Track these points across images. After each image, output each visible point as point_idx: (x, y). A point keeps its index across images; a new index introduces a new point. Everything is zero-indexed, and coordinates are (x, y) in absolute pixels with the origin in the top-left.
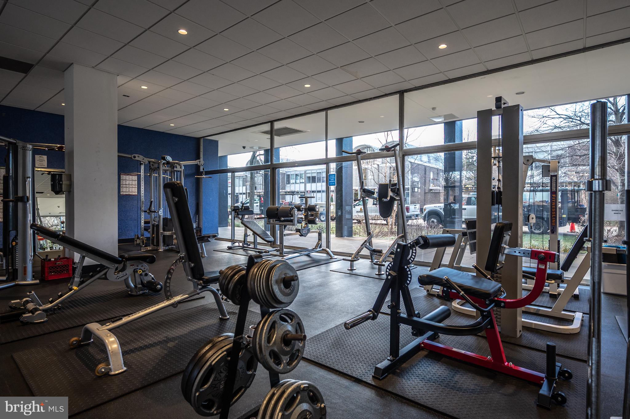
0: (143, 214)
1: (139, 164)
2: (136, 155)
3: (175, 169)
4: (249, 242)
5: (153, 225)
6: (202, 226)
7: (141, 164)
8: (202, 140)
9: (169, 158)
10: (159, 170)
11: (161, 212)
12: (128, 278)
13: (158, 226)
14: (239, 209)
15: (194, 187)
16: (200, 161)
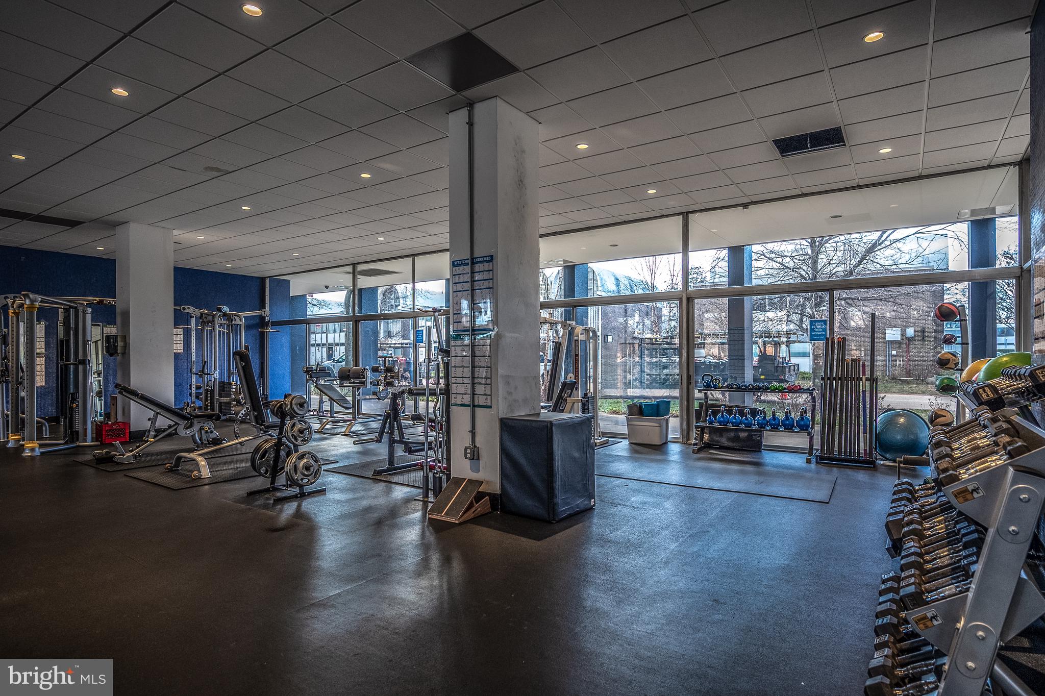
0: (194, 377)
1: (189, 317)
2: (186, 307)
3: (234, 322)
4: (325, 411)
5: (207, 391)
6: (268, 392)
7: (191, 317)
8: (268, 281)
9: (226, 309)
10: (214, 324)
11: (217, 375)
12: (195, 434)
13: (212, 391)
14: (313, 371)
15: (258, 341)
16: (264, 311)
